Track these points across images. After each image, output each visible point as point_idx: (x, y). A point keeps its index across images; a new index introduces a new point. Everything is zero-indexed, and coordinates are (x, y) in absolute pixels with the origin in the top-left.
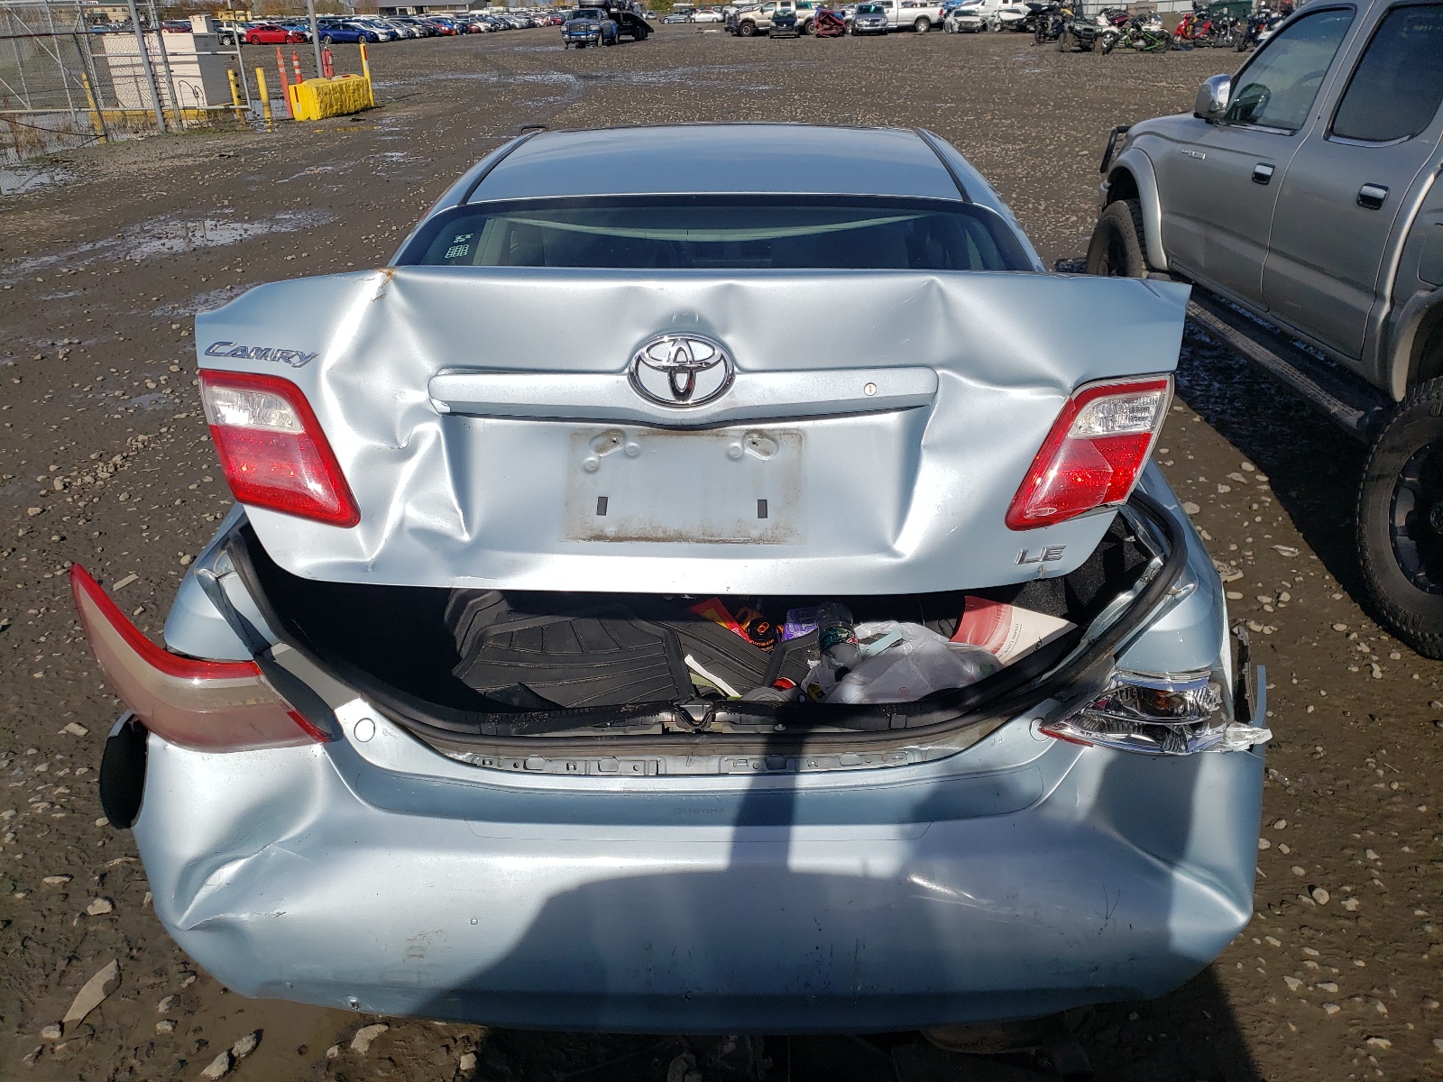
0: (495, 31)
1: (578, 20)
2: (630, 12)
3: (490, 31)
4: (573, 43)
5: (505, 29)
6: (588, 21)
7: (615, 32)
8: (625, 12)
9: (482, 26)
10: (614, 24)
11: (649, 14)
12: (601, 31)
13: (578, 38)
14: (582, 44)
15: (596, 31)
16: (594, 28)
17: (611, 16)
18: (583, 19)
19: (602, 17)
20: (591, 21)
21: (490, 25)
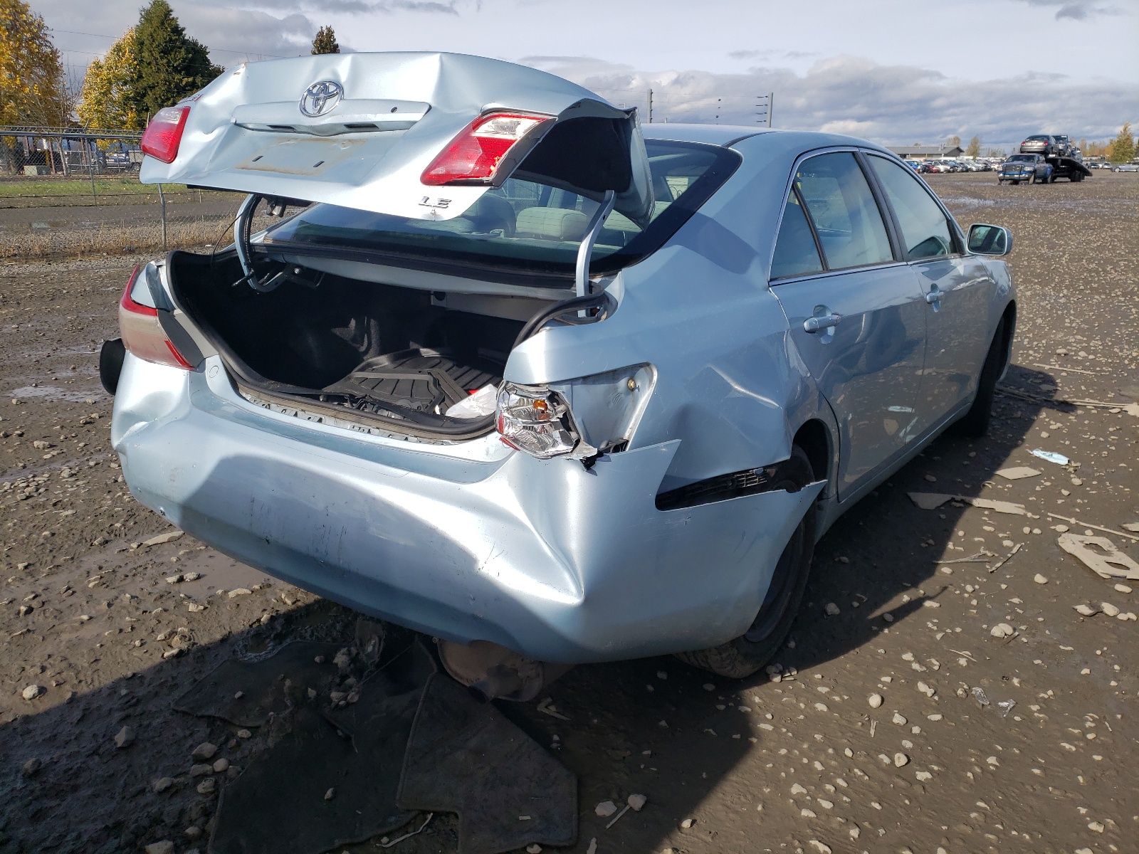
0: (953, 172)
1: (1015, 163)
2: (1071, 158)
3: (949, 172)
4: (1007, 180)
5: (962, 171)
6: (1024, 163)
7: (1048, 173)
8: (1063, 158)
9: (942, 168)
10: (1050, 167)
11: (1106, 164)
12: (1035, 171)
13: (1012, 177)
14: (1016, 182)
15: (1030, 172)
16: (1028, 169)
17: (1048, 161)
18: (1020, 162)
19: (1039, 160)
20: (1027, 164)
21: (949, 168)
